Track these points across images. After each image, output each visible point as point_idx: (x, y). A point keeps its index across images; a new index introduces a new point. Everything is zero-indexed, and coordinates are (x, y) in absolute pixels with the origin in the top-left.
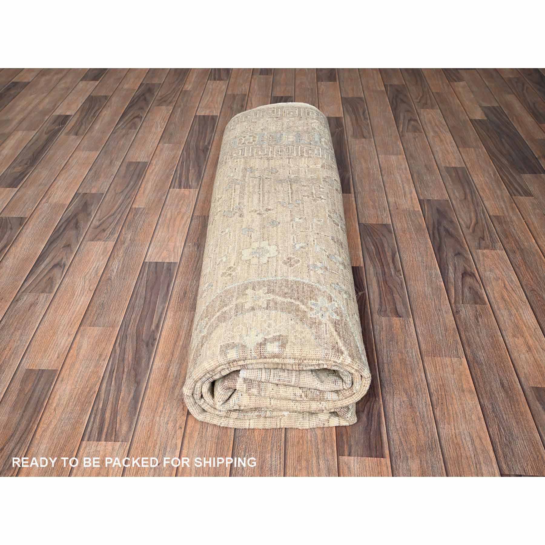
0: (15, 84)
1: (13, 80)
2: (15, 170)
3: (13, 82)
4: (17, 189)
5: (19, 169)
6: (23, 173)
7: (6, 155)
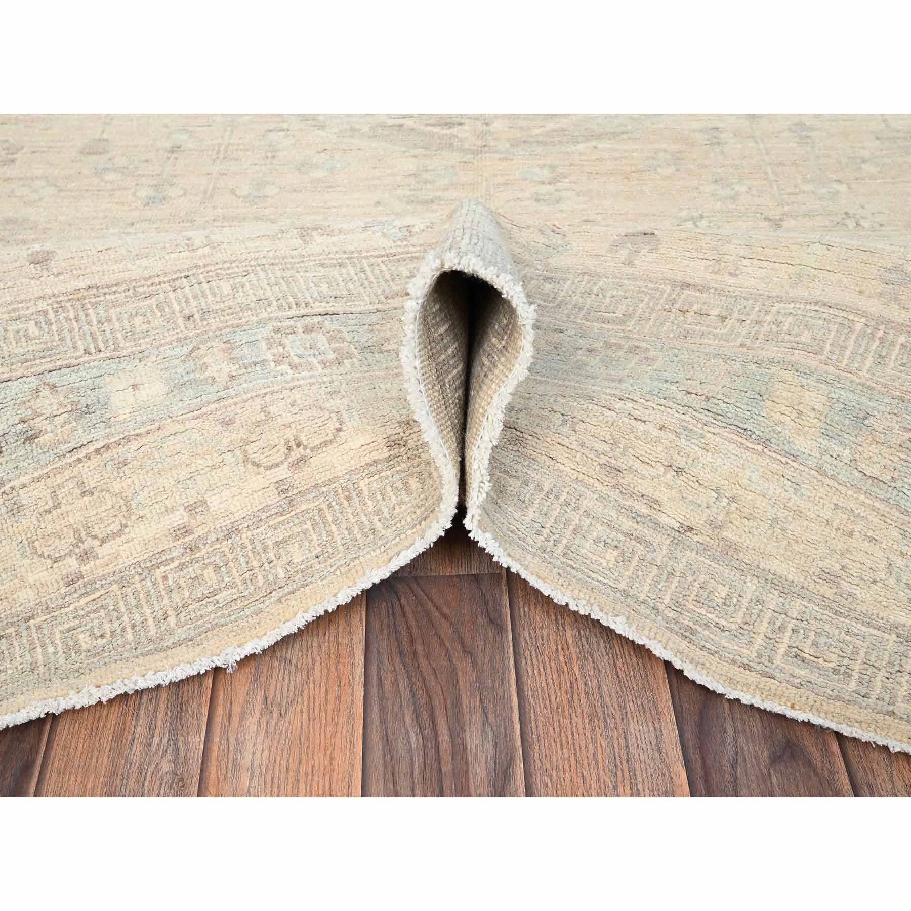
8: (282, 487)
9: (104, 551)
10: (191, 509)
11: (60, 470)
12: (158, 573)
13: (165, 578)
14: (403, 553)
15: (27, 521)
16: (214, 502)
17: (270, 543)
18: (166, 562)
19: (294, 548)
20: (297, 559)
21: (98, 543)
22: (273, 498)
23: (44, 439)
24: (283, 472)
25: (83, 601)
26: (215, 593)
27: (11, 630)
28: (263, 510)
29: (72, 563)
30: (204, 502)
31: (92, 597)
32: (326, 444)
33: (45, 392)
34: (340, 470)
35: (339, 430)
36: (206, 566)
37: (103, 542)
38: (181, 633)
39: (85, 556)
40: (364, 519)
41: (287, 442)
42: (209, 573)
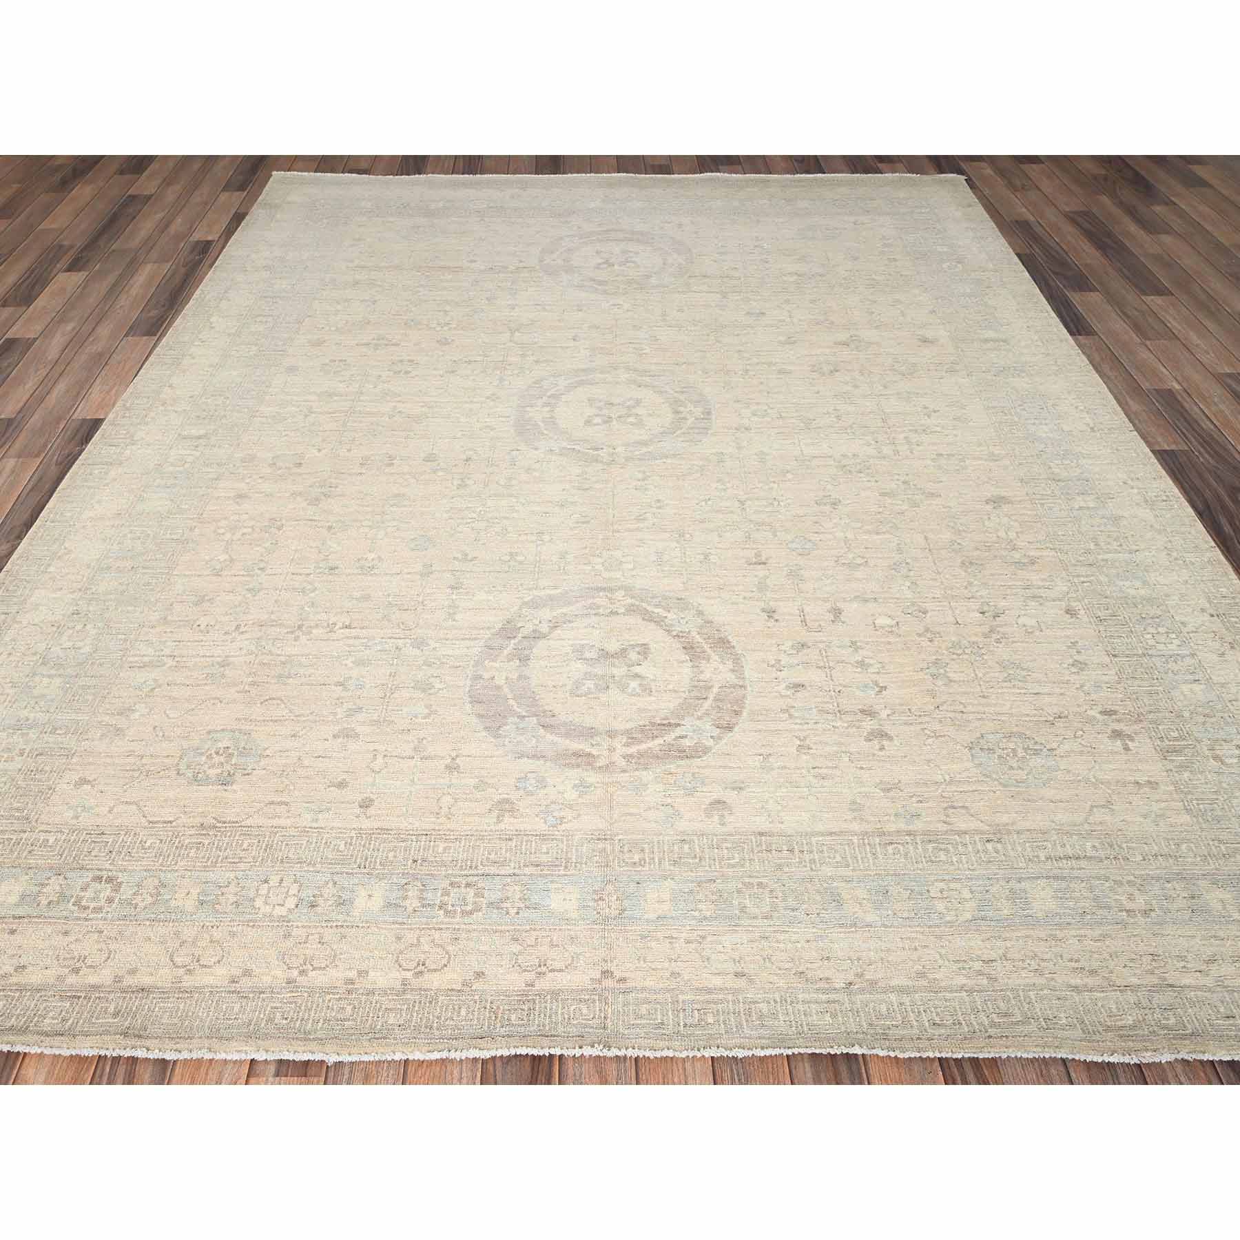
0: (133, 198)
1: (129, 193)
2: (151, 314)
3: (130, 196)
4: (156, 338)
5: (154, 313)
6: (162, 317)
7: (136, 295)
8: (404, 982)
9: (311, 974)
10: (360, 973)
11: (316, 927)
12: (328, 997)
13: (330, 1001)
14: (436, 1053)
15: (289, 943)
16: (371, 974)
17: (383, 1006)
18: (333, 994)
19: (392, 1015)
20: (390, 1022)
21: (311, 968)
22: (398, 986)
23: (319, 909)
24: (409, 975)
25: (289, 995)
26: (345, 1020)
27: (251, 995)
28: (390, 989)
29: (296, 973)
30: (367, 972)
31: (294, 994)
32: (435, 970)
33: (330, 885)
34: (436, 985)
35: (446, 966)
36: (350, 1004)
37: (314, 969)
38: (319, 1034)
39: (302, 972)
40: (431, 1017)
41: (419, 960)
42: (349, 1008)
